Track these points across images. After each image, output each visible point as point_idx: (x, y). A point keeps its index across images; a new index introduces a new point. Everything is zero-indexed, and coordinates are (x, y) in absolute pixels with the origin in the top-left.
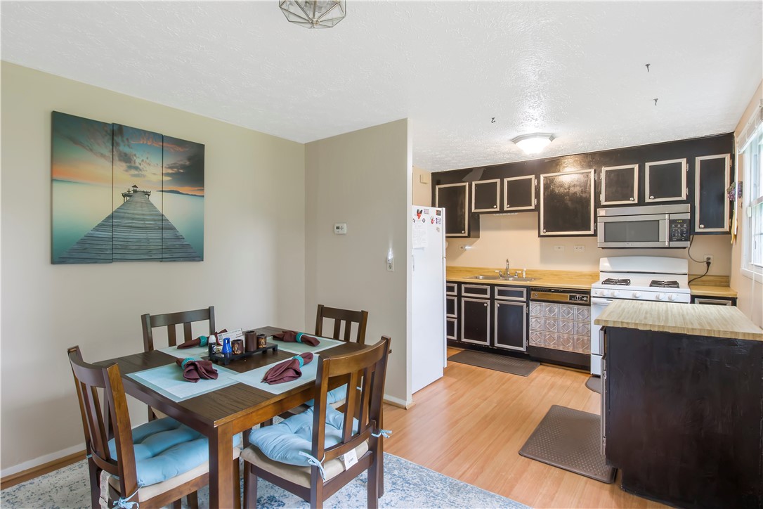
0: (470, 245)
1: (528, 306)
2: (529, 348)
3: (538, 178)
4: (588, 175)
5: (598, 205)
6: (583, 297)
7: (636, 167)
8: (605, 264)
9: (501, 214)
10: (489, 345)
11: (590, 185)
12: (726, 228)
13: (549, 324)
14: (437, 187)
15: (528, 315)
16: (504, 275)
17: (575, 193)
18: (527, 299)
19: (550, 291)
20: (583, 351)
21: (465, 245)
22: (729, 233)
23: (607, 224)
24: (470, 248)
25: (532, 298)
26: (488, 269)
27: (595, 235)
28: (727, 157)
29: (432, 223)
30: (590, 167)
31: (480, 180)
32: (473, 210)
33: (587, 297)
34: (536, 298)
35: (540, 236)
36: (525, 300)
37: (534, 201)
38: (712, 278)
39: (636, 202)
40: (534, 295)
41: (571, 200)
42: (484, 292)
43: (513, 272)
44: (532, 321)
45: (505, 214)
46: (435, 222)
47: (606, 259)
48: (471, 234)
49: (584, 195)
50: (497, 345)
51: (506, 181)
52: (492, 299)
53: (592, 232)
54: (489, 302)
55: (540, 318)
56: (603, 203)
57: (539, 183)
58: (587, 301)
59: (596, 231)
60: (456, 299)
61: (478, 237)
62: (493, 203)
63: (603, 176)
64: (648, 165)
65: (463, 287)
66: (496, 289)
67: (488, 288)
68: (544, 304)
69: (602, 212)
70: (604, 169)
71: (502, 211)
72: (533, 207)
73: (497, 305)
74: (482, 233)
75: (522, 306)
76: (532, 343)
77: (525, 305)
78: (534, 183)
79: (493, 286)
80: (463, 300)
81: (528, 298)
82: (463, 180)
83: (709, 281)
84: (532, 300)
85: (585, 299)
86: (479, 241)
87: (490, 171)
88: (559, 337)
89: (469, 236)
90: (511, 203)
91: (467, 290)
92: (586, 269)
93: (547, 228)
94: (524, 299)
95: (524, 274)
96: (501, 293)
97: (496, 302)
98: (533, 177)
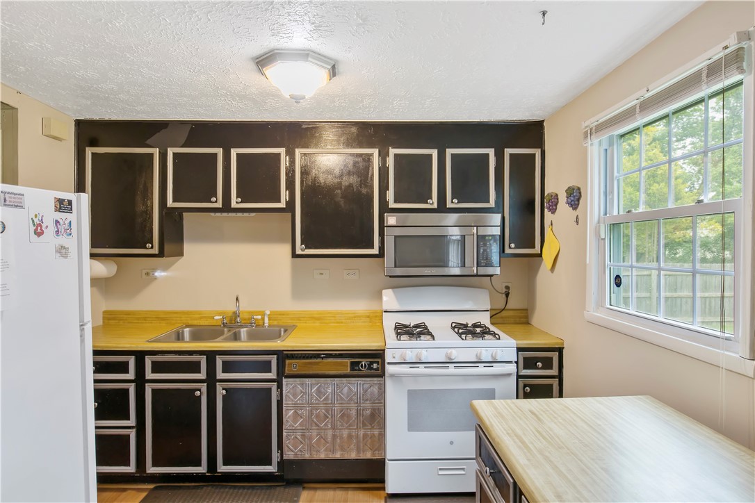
0: (165, 268)
1: (280, 387)
2: (282, 463)
3: (291, 154)
4: (368, 159)
5: (384, 208)
6: (372, 363)
7: (434, 153)
8: (389, 299)
9: (225, 214)
10: (205, 471)
11: (373, 175)
12: (537, 250)
13: (318, 416)
14: (89, 152)
15: (280, 403)
16: (231, 325)
17: (350, 186)
18: (278, 375)
19: (318, 356)
20: (373, 454)
21: (155, 269)
22: (540, 255)
23: (397, 239)
24: (163, 274)
25: (287, 372)
26: (199, 313)
27: (381, 254)
28: (538, 152)
29: (39, 233)
30: (371, 145)
31: (183, 146)
32: (170, 203)
33: (378, 363)
34: (295, 371)
35: (295, 255)
36: (275, 377)
37: (284, 195)
38: (511, 313)
39: (435, 206)
40: (292, 366)
41: (344, 196)
42: (195, 367)
43: (246, 316)
44: (288, 414)
45: (234, 214)
46: (50, 232)
47: (390, 291)
48: (167, 248)
49: (364, 191)
50: (222, 468)
51: (234, 152)
52: (211, 380)
53: (375, 251)
54: (204, 387)
55: (301, 408)
56: (392, 205)
57: (292, 162)
58: (377, 369)
59: (382, 248)
60: (132, 388)
61: (181, 254)
62: (209, 194)
63: (391, 162)
64: (450, 152)
65: (148, 361)
66: (219, 361)
67: (203, 359)
68: (307, 381)
69: (391, 220)
70: (393, 151)
71: (227, 207)
72: (282, 205)
73: (220, 392)
74: (187, 247)
75: (270, 389)
76: (289, 455)
77: (274, 386)
78: (284, 162)
79: (211, 356)
80: (148, 389)
81: (281, 374)
82: (148, 142)
83: (508, 317)
84: (287, 377)
85: (375, 366)
86: (182, 260)
87: (202, 132)
88: (334, 437)
89: (161, 254)
90: (244, 195)
91: (157, 367)
92: (360, 306)
93: (307, 242)
94: (272, 375)
95: (266, 320)
96: (228, 367)
97: (219, 386)
98: (282, 151)
